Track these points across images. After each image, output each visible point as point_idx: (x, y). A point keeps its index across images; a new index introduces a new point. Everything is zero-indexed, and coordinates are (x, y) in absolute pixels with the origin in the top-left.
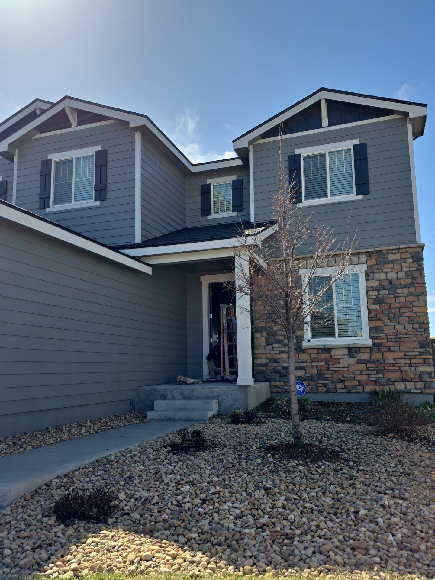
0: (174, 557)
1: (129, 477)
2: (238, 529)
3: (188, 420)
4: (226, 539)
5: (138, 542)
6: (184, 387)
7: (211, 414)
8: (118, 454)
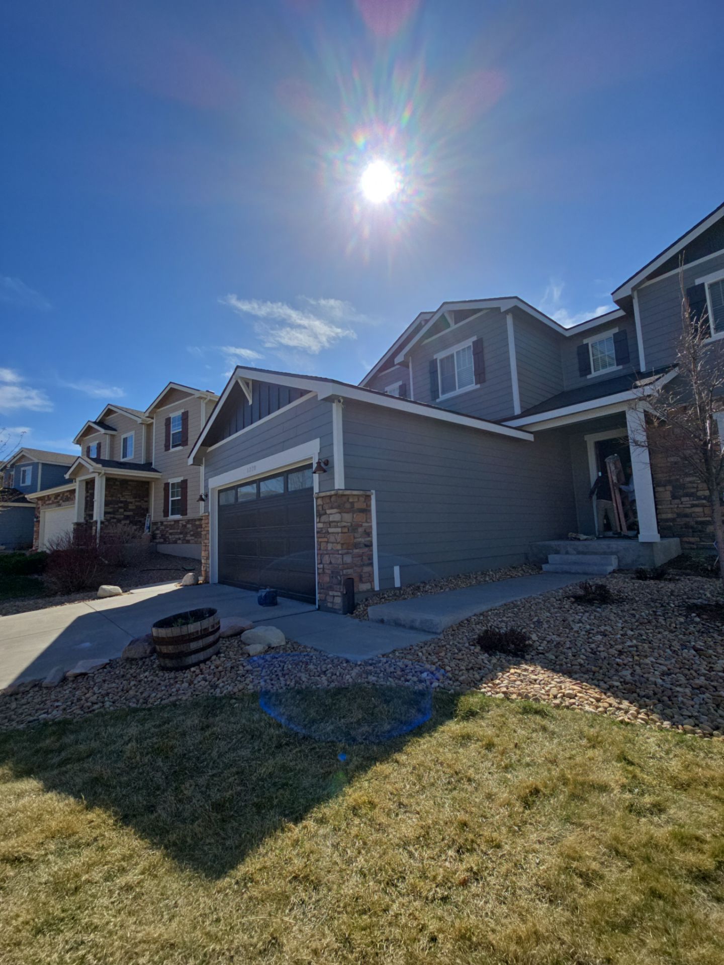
0: (598, 700)
1: (539, 622)
2: (669, 686)
3: (585, 574)
4: (655, 694)
5: (558, 680)
6: (577, 543)
7: (610, 569)
8: (523, 600)
